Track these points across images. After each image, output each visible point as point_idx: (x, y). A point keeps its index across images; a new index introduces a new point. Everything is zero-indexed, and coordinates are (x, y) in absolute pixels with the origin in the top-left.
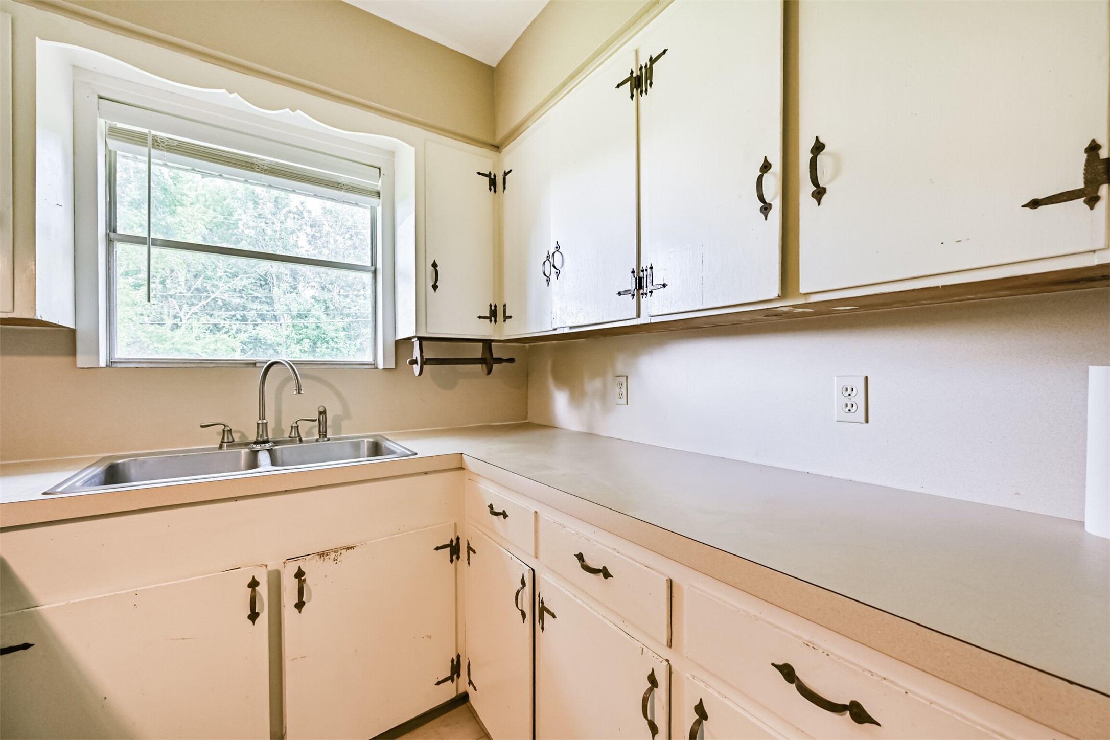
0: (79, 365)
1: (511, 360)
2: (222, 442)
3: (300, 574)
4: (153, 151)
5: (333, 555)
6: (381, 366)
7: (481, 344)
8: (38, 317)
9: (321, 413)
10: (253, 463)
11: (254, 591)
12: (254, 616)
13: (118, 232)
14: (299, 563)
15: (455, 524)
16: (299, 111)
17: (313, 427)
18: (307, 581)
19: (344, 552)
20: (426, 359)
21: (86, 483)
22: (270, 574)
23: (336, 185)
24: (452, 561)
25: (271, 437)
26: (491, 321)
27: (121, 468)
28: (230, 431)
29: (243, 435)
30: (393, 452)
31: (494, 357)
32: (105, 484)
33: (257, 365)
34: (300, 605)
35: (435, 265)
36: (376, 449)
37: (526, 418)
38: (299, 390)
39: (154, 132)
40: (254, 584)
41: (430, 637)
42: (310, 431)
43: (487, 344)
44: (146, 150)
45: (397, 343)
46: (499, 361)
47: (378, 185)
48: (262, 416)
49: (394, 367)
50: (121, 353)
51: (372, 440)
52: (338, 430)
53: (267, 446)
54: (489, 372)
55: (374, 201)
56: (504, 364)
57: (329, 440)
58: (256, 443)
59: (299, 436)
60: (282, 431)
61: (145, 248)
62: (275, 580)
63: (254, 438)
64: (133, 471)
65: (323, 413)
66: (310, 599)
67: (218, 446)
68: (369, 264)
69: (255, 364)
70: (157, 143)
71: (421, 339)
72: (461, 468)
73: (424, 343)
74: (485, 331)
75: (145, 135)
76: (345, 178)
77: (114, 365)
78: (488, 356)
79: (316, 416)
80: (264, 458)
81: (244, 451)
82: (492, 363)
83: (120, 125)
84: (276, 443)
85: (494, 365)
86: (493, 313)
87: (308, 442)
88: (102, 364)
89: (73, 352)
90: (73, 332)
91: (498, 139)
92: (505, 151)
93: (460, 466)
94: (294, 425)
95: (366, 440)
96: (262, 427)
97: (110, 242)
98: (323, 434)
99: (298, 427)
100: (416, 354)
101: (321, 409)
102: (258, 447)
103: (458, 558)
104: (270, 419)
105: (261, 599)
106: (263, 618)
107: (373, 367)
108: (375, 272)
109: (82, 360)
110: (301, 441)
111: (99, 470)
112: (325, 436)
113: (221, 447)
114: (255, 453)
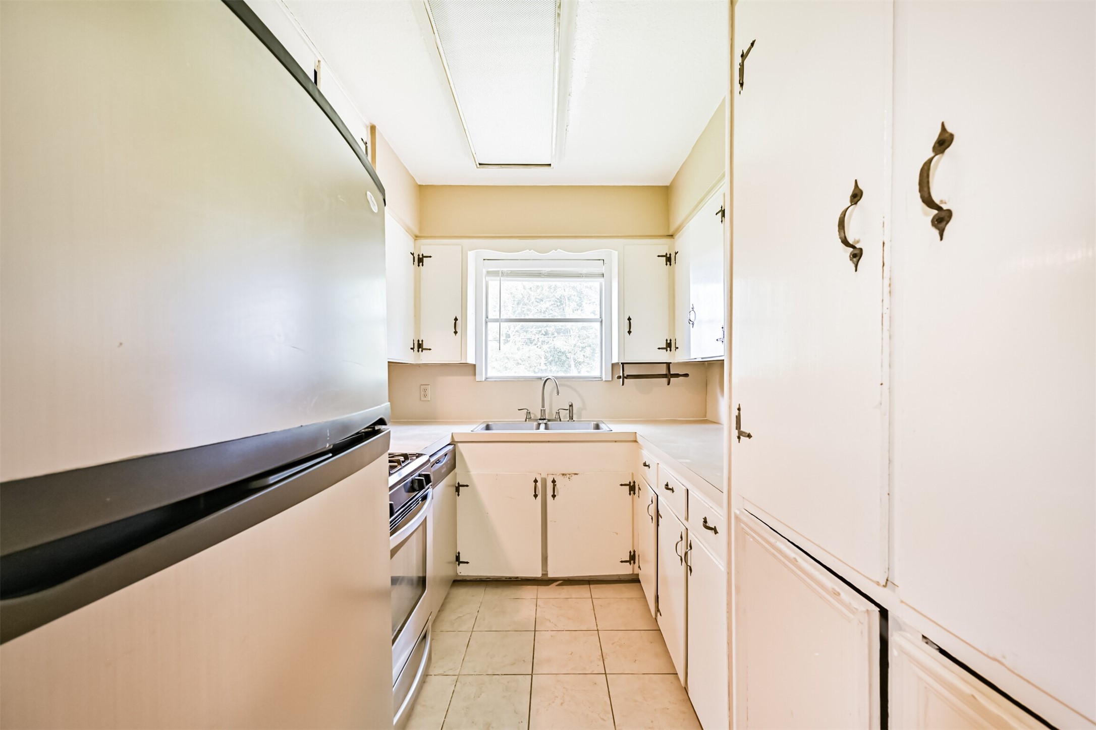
0: (477, 380)
1: (686, 375)
2: (526, 418)
3: (554, 481)
4: (502, 278)
5: (568, 476)
6: (604, 380)
7: (665, 365)
8: (468, 362)
9: (570, 406)
10: (538, 428)
11: (536, 484)
12: (536, 496)
13: (489, 318)
14: (554, 476)
15: (633, 474)
16: (559, 250)
17: (567, 414)
18: (557, 485)
19: (573, 475)
20: (627, 375)
21: (481, 429)
22: (542, 479)
23: (579, 276)
24: (630, 494)
25: (547, 417)
26: (667, 350)
27: (490, 426)
28: (530, 413)
29: (535, 416)
30: (602, 429)
31: (671, 373)
32: (486, 430)
33: (542, 379)
34: (554, 496)
35: (629, 319)
36: (597, 427)
37: (705, 416)
38: (558, 393)
39: (502, 269)
40: (536, 481)
41: (617, 534)
42: (564, 415)
43: (668, 364)
44: (499, 278)
45: (613, 365)
46: (677, 375)
47: (603, 269)
48: (543, 406)
49: (611, 380)
50: (489, 375)
51: (595, 423)
52: (580, 416)
53: (545, 421)
54: (669, 384)
55: (602, 280)
56: (681, 378)
57: (574, 421)
58: (540, 419)
59: (560, 418)
60: (552, 414)
61: (498, 323)
62: (544, 481)
63: (539, 418)
64: (494, 427)
65: (571, 406)
66: (558, 495)
67: (524, 420)
68: (599, 318)
69: (541, 378)
70: (503, 274)
71: (623, 364)
72: (636, 441)
73: (625, 365)
74: (664, 357)
75: (499, 271)
76: (584, 270)
77: (488, 380)
78: (668, 373)
79: (568, 408)
80: (542, 426)
81: (535, 423)
82: (670, 377)
83: (490, 270)
84: (549, 420)
85: (671, 379)
86: (669, 345)
87: (563, 421)
88: (484, 380)
89: (475, 374)
90: (475, 365)
91: (670, 233)
92: (676, 237)
93: (635, 440)
94: (558, 412)
95: (592, 423)
96: (543, 411)
97: (486, 323)
98: (571, 418)
99: (559, 413)
100: (621, 375)
101: (570, 404)
102: (541, 421)
103: (634, 493)
104: (547, 407)
105: (538, 489)
106: (539, 497)
107: (600, 379)
108: (601, 322)
109: (478, 378)
110: (560, 420)
111: (484, 425)
112: (572, 419)
113: (526, 420)
114: (539, 424)
